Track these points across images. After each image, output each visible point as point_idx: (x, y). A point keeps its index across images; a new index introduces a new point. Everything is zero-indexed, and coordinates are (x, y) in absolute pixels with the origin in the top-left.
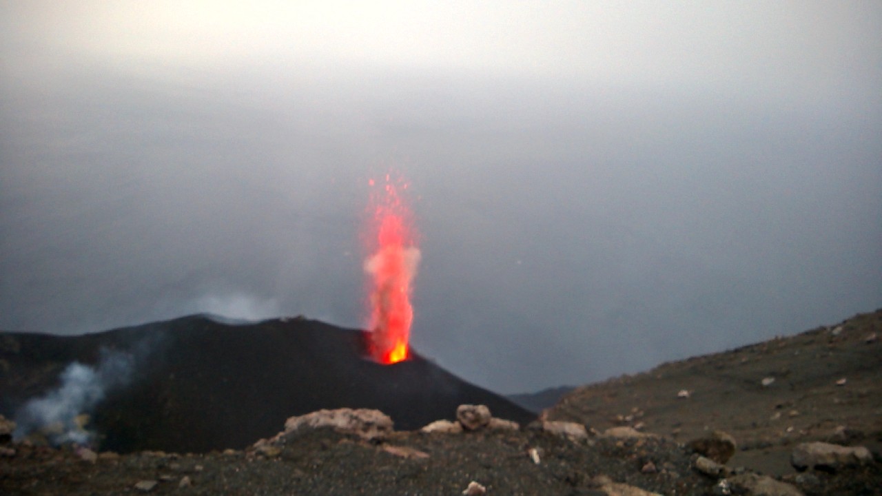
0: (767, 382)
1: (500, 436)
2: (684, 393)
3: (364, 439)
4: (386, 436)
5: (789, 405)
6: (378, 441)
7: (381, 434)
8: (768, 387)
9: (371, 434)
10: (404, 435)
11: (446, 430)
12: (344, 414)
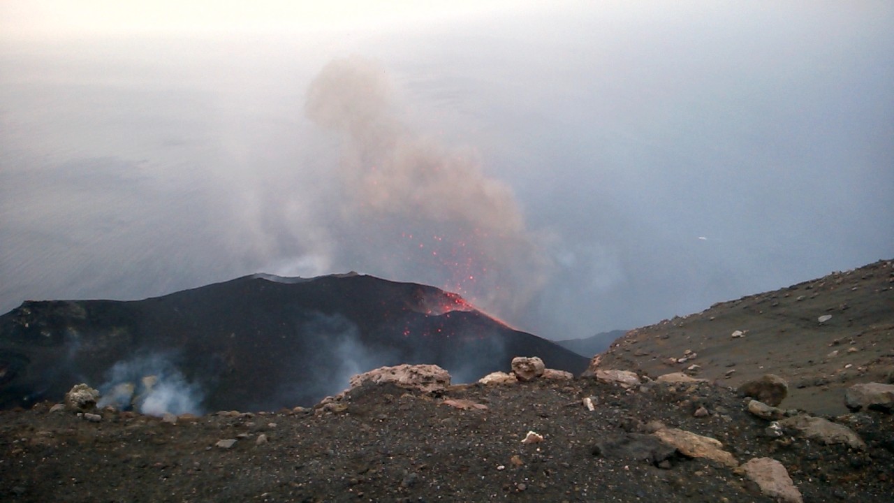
0: (823, 319)
1: (555, 386)
2: (738, 333)
3: (424, 392)
4: (445, 390)
5: (847, 341)
6: (438, 395)
7: (441, 387)
8: (824, 324)
9: (430, 389)
10: (462, 387)
11: (500, 381)
12: (405, 370)
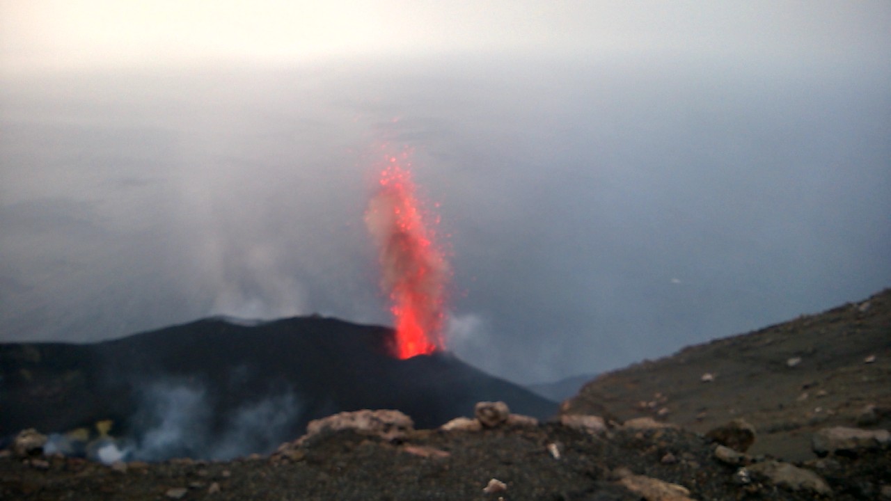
2: (708, 377)
3: (385, 440)
4: (407, 436)
5: (816, 384)
6: (398, 442)
7: (402, 434)
8: (794, 368)
9: (392, 435)
10: (424, 434)
11: (465, 427)
12: (365, 416)
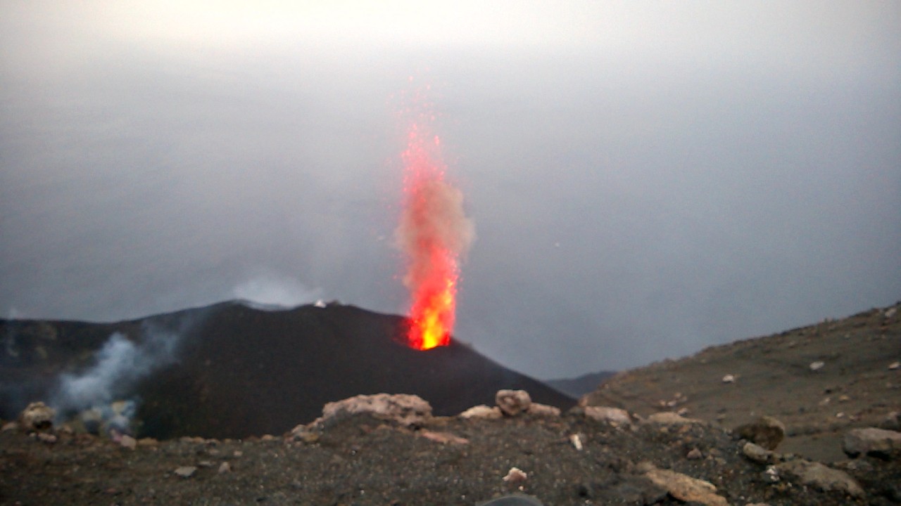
0: (815, 366)
1: (541, 422)
2: (729, 378)
3: (402, 425)
4: (425, 422)
5: (839, 389)
6: (416, 427)
7: (420, 419)
8: (816, 372)
9: (409, 420)
10: (443, 420)
11: (484, 415)
12: (382, 400)
